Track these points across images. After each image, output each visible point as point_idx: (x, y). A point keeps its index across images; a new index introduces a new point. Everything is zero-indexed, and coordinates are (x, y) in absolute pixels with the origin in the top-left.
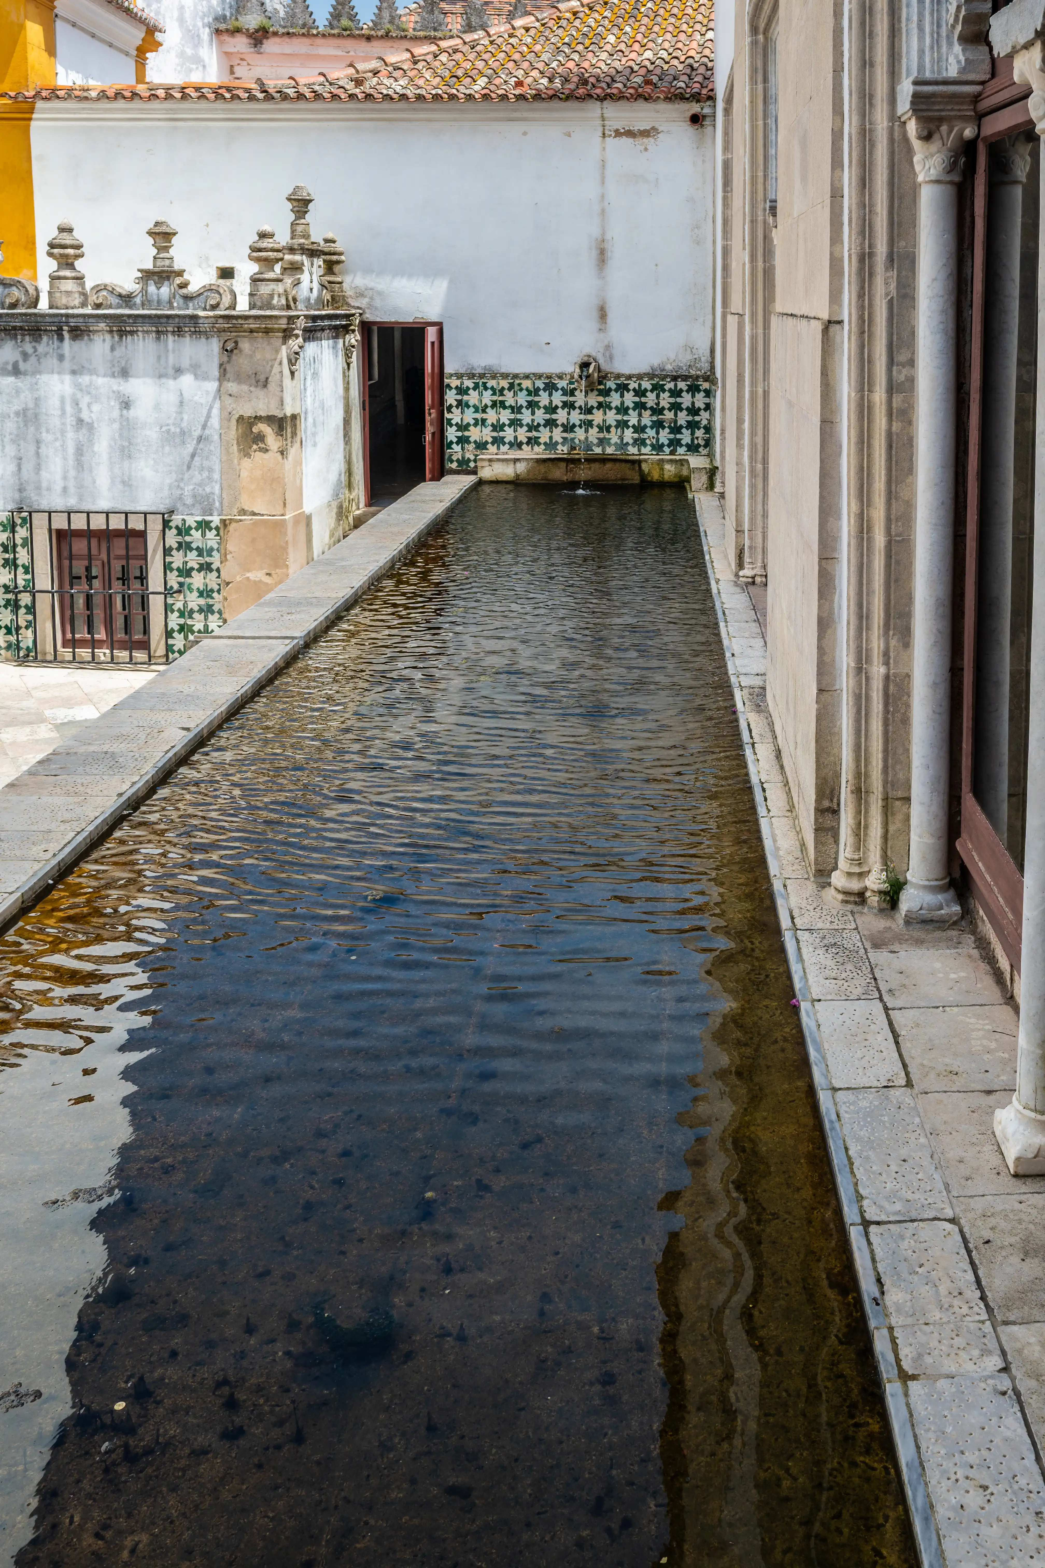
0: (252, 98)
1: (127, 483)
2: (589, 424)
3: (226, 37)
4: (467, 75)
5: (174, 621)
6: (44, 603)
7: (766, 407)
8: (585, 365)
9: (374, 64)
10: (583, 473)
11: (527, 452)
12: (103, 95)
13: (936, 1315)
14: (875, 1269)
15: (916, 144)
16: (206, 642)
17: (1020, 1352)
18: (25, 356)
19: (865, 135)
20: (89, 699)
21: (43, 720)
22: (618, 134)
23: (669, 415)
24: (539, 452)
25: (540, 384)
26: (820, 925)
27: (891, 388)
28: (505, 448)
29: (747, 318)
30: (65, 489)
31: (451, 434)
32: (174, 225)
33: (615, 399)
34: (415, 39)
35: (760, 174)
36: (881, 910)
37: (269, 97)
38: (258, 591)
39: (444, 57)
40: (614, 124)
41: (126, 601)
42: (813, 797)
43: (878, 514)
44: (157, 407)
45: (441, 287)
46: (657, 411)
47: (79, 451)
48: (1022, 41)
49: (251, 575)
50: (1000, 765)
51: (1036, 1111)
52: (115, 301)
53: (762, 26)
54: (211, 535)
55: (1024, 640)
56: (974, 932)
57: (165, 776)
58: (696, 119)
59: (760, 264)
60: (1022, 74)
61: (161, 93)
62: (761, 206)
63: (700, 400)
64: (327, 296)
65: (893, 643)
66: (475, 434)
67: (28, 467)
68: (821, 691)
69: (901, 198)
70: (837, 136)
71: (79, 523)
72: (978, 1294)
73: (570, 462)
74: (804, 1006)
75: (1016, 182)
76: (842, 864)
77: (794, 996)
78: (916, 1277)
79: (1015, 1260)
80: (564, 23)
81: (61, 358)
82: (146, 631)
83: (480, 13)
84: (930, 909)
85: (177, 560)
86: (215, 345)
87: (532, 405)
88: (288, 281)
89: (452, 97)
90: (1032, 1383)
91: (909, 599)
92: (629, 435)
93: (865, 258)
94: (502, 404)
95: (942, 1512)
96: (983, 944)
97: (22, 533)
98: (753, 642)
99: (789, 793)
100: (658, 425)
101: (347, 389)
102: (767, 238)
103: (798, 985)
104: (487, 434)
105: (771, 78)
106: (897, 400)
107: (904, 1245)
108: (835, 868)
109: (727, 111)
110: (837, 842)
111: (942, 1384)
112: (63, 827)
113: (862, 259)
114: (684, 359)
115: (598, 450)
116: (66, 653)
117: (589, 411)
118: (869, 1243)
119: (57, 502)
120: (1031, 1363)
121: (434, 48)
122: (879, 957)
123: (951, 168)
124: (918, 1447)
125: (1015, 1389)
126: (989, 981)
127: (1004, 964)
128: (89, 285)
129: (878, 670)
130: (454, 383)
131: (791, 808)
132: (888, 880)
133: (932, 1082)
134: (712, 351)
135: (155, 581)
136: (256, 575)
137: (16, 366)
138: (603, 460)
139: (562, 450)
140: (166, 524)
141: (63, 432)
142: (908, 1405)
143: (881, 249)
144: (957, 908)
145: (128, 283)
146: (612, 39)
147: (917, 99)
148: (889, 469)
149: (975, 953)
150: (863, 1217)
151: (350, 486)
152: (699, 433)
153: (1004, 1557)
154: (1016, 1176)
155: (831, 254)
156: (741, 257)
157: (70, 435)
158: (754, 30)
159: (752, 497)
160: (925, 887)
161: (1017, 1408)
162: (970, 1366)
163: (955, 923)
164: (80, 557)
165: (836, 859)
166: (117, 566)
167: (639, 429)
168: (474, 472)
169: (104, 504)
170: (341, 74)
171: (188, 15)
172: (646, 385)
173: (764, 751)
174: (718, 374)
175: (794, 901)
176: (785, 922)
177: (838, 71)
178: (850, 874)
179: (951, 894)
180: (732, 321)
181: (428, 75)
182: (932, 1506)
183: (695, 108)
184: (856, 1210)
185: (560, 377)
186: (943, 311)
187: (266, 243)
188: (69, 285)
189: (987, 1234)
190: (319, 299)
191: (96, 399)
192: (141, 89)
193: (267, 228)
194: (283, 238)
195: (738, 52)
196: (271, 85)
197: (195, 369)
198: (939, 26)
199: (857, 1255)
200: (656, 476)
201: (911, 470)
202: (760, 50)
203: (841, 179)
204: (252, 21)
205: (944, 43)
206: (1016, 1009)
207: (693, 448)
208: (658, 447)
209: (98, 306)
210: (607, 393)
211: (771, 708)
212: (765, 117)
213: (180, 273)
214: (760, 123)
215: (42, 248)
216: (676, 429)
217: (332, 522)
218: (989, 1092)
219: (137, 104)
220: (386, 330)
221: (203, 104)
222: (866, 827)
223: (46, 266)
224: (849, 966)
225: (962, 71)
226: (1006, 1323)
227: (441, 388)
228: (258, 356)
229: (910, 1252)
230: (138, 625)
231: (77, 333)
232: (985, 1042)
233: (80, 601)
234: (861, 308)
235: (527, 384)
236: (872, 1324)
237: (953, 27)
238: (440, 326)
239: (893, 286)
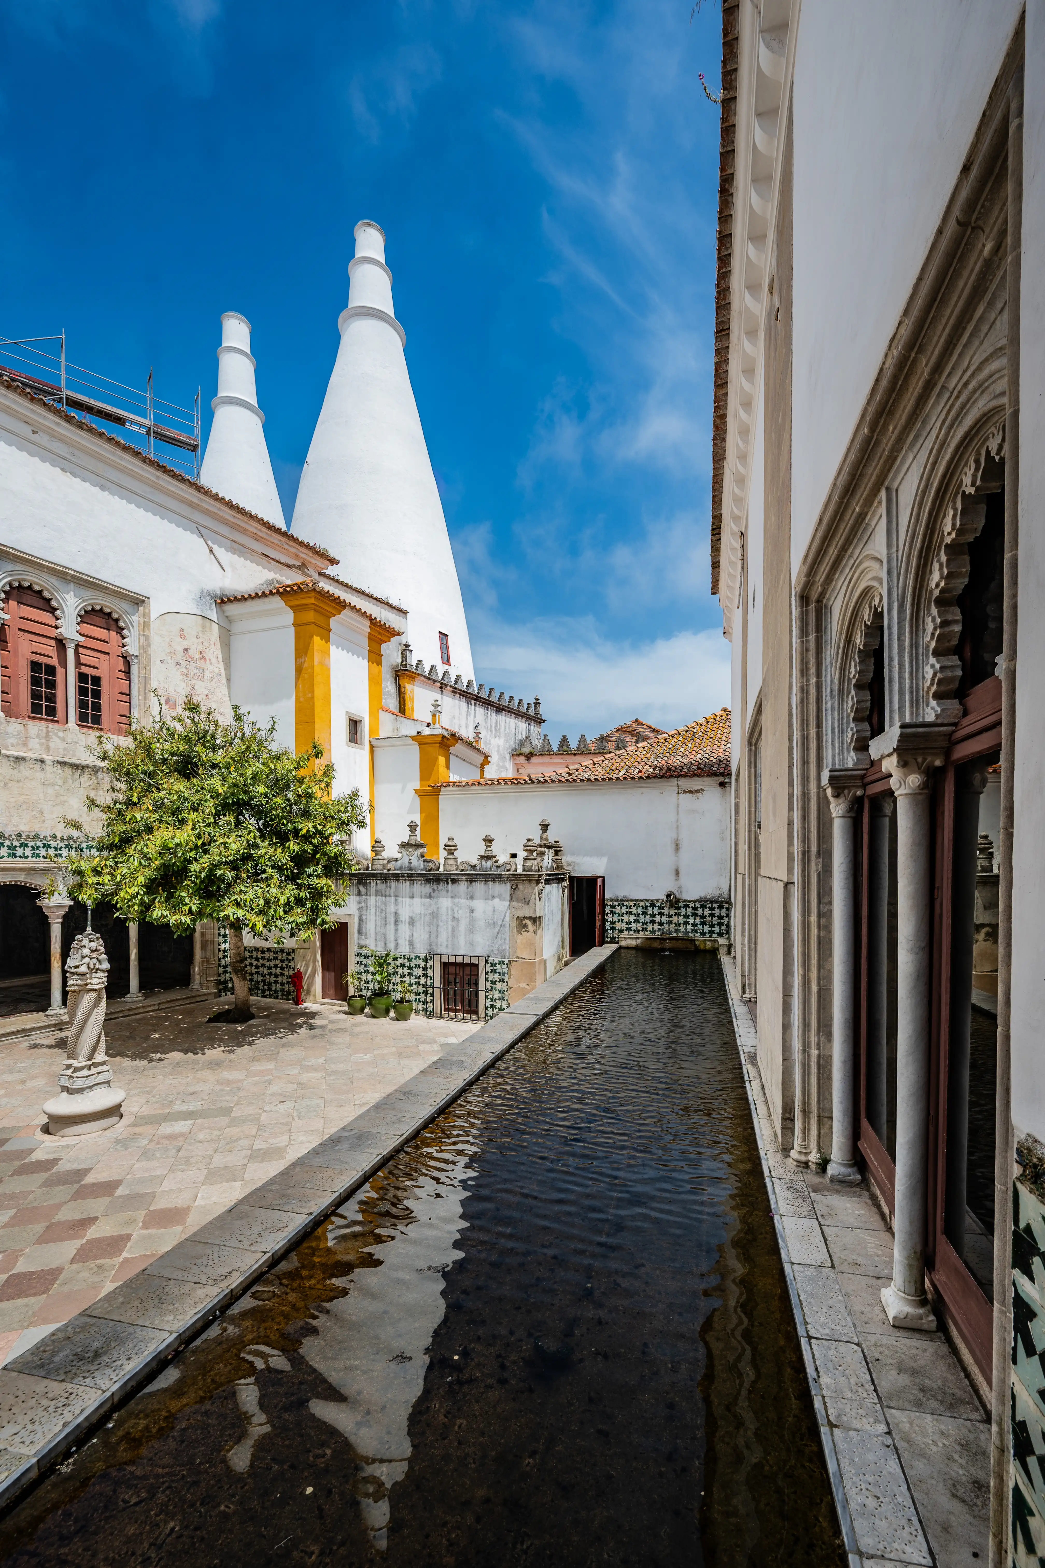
0: (526, 783)
1: (472, 944)
2: (671, 922)
3: (516, 757)
4: (617, 769)
5: (489, 1003)
6: (437, 992)
7: (756, 917)
8: (668, 896)
9: (577, 766)
10: (668, 945)
11: (641, 935)
12: (467, 784)
13: (849, 1395)
14: (815, 1362)
15: (831, 799)
16: (501, 1015)
17: (897, 1425)
18: (434, 890)
19: (805, 796)
20: (453, 1034)
21: (435, 1042)
22: (685, 792)
23: (709, 919)
24: (647, 935)
25: (648, 904)
26: (784, 1177)
27: (820, 915)
28: (631, 933)
29: (747, 876)
30: (447, 946)
31: (608, 925)
32: (493, 837)
33: (683, 911)
34: (595, 753)
35: (753, 810)
36: (817, 1173)
37: (533, 782)
38: (523, 993)
39: (607, 762)
40: (682, 788)
41: (470, 993)
42: (781, 1112)
43: (814, 975)
44: (484, 912)
45: (605, 860)
46: (703, 917)
47: (453, 930)
48: (886, 753)
49: (521, 985)
50: (882, 1105)
51: (905, 1293)
52: (469, 868)
53: (754, 742)
54: (504, 967)
55: (894, 1042)
56: (869, 1190)
57: (483, 1072)
58: (722, 785)
59: (753, 851)
60: (886, 768)
61: (489, 782)
62: (753, 824)
63: (724, 912)
64: (555, 865)
65: (822, 1039)
66: (618, 926)
67: (433, 936)
68: (784, 1060)
69: (824, 825)
70: (791, 796)
71: (452, 960)
72: (872, 1388)
73: (661, 939)
74: (776, 1218)
75: (886, 816)
76: (796, 1146)
77: (771, 1211)
78: (837, 1372)
79: (894, 1373)
80: (660, 744)
81: (447, 891)
82: (477, 1007)
83: (623, 741)
84: (844, 1176)
85: (491, 977)
86: (508, 886)
87: (644, 914)
88: (539, 859)
89: (610, 779)
90: (905, 1445)
91: (831, 1018)
92: (689, 927)
93: (806, 853)
94: (631, 913)
95: (853, 1506)
96: (873, 1198)
97: (430, 963)
98: (750, 1030)
99: (768, 1107)
100: (703, 924)
101: (563, 905)
102: (756, 839)
103: (773, 1206)
104: (624, 926)
105: (758, 766)
106: (823, 921)
107: (831, 1353)
108: (793, 1148)
109: (737, 780)
110: (793, 1134)
111: (852, 1433)
112: (442, 1092)
113: (804, 853)
114: (716, 893)
115: (675, 935)
116: (445, 1014)
117: (671, 916)
118: (812, 1349)
119: (444, 951)
120: (904, 1433)
121: (602, 758)
122: (816, 1197)
123: (850, 810)
124: (839, 1466)
125: (894, 1445)
126: (877, 1217)
127: (886, 1210)
128: (459, 861)
129: (814, 1052)
130: (610, 903)
131: (770, 1115)
132: (821, 1158)
133: (845, 1267)
134: (730, 890)
135: (481, 986)
136: (523, 985)
137: (430, 894)
138: (677, 939)
139: (658, 934)
140: (486, 961)
141: (447, 922)
142: (833, 1441)
143: (814, 849)
144: (859, 1177)
145: (474, 861)
146: (682, 750)
147: (831, 778)
148: (819, 954)
149: (869, 1202)
150: (808, 1334)
151: (563, 947)
152: (723, 928)
153: (889, 1540)
154: (894, 1326)
155: (788, 851)
156: (743, 848)
157: (450, 923)
158: (750, 744)
159: (750, 960)
160: (840, 1164)
161: (896, 1456)
162: (868, 1427)
163: (858, 1184)
164: (452, 974)
165: (793, 1144)
166: (466, 978)
167: (694, 925)
168: (618, 943)
169: (462, 953)
170: (563, 771)
171: (501, 749)
172: (698, 905)
173: (756, 1085)
174: (733, 901)
175: (771, 1163)
176: (766, 1173)
177: (791, 766)
178: (800, 1152)
179: (855, 1169)
180: (739, 877)
181: (600, 770)
182: (847, 1500)
183: (722, 779)
184: (804, 1330)
185: (657, 901)
186: (847, 879)
187: (530, 844)
188: (451, 862)
189: (878, 1356)
190: (552, 867)
191: (461, 908)
192: (482, 781)
193: (531, 837)
194: (537, 841)
195: (742, 754)
196: (534, 777)
197: (500, 896)
198: (843, 744)
199: (804, 1353)
200: (702, 947)
201: (831, 954)
202: (753, 754)
203: (793, 816)
204: (526, 750)
205: (845, 751)
206: (893, 1235)
207: (720, 935)
208: (703, 934)
209: (462, 870)
210: (679, 908)
211: (759, 1063)
212: (755, 783)
213: (495, 857)
214: (753, 786)
215: (442, 847)
216: (712, 926)
217: (555, 962)
218: (878, 1278)
219: (480, 787)
220: (580, 880)
221: (506, 786)
222: (809, 1130)
223: (443, 854)
224: (800, 1200)
225: (855, 764)
226: (889, 1407)
227: (603, 905)
228: (526, 891)
229: (834, 1357)
230: (474, 1004)
231: (454, 881)
232: (875, 1250)
233: (452, 993)
234: (803, 876)
235: (642, 904)
236: (813, 1392)
237: (850, 744)
238: (603, 877)
239: (820, 866)
